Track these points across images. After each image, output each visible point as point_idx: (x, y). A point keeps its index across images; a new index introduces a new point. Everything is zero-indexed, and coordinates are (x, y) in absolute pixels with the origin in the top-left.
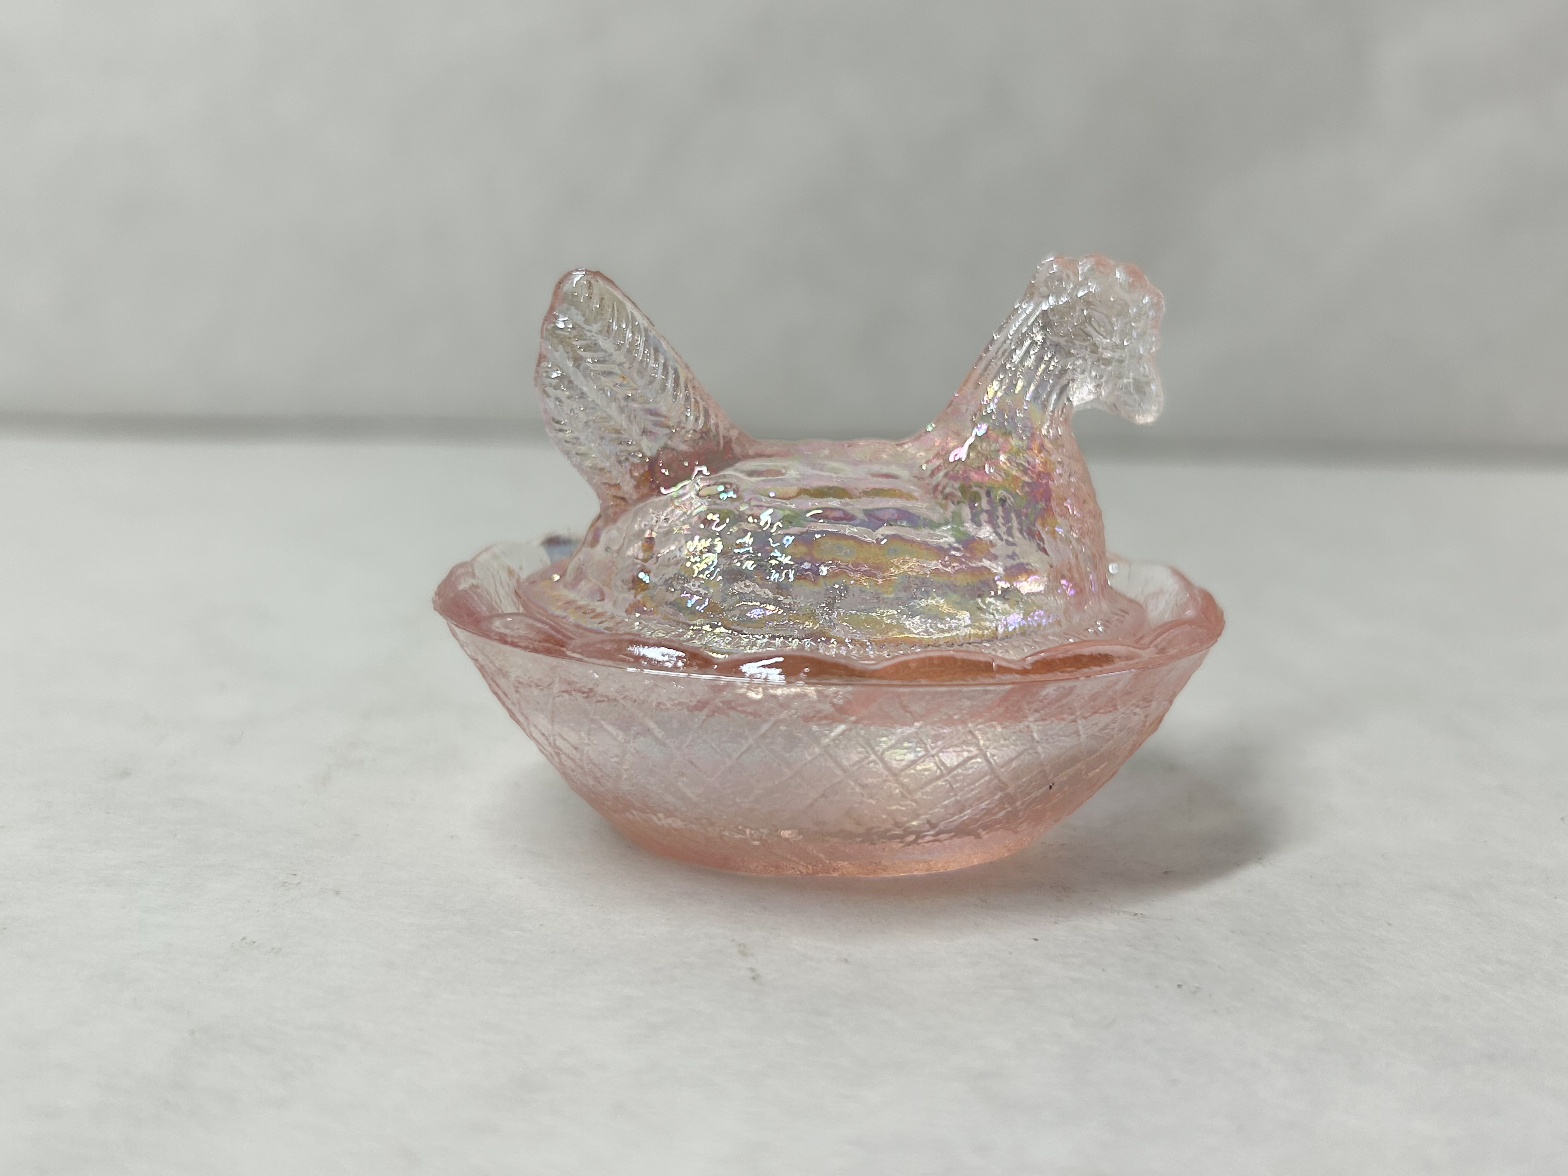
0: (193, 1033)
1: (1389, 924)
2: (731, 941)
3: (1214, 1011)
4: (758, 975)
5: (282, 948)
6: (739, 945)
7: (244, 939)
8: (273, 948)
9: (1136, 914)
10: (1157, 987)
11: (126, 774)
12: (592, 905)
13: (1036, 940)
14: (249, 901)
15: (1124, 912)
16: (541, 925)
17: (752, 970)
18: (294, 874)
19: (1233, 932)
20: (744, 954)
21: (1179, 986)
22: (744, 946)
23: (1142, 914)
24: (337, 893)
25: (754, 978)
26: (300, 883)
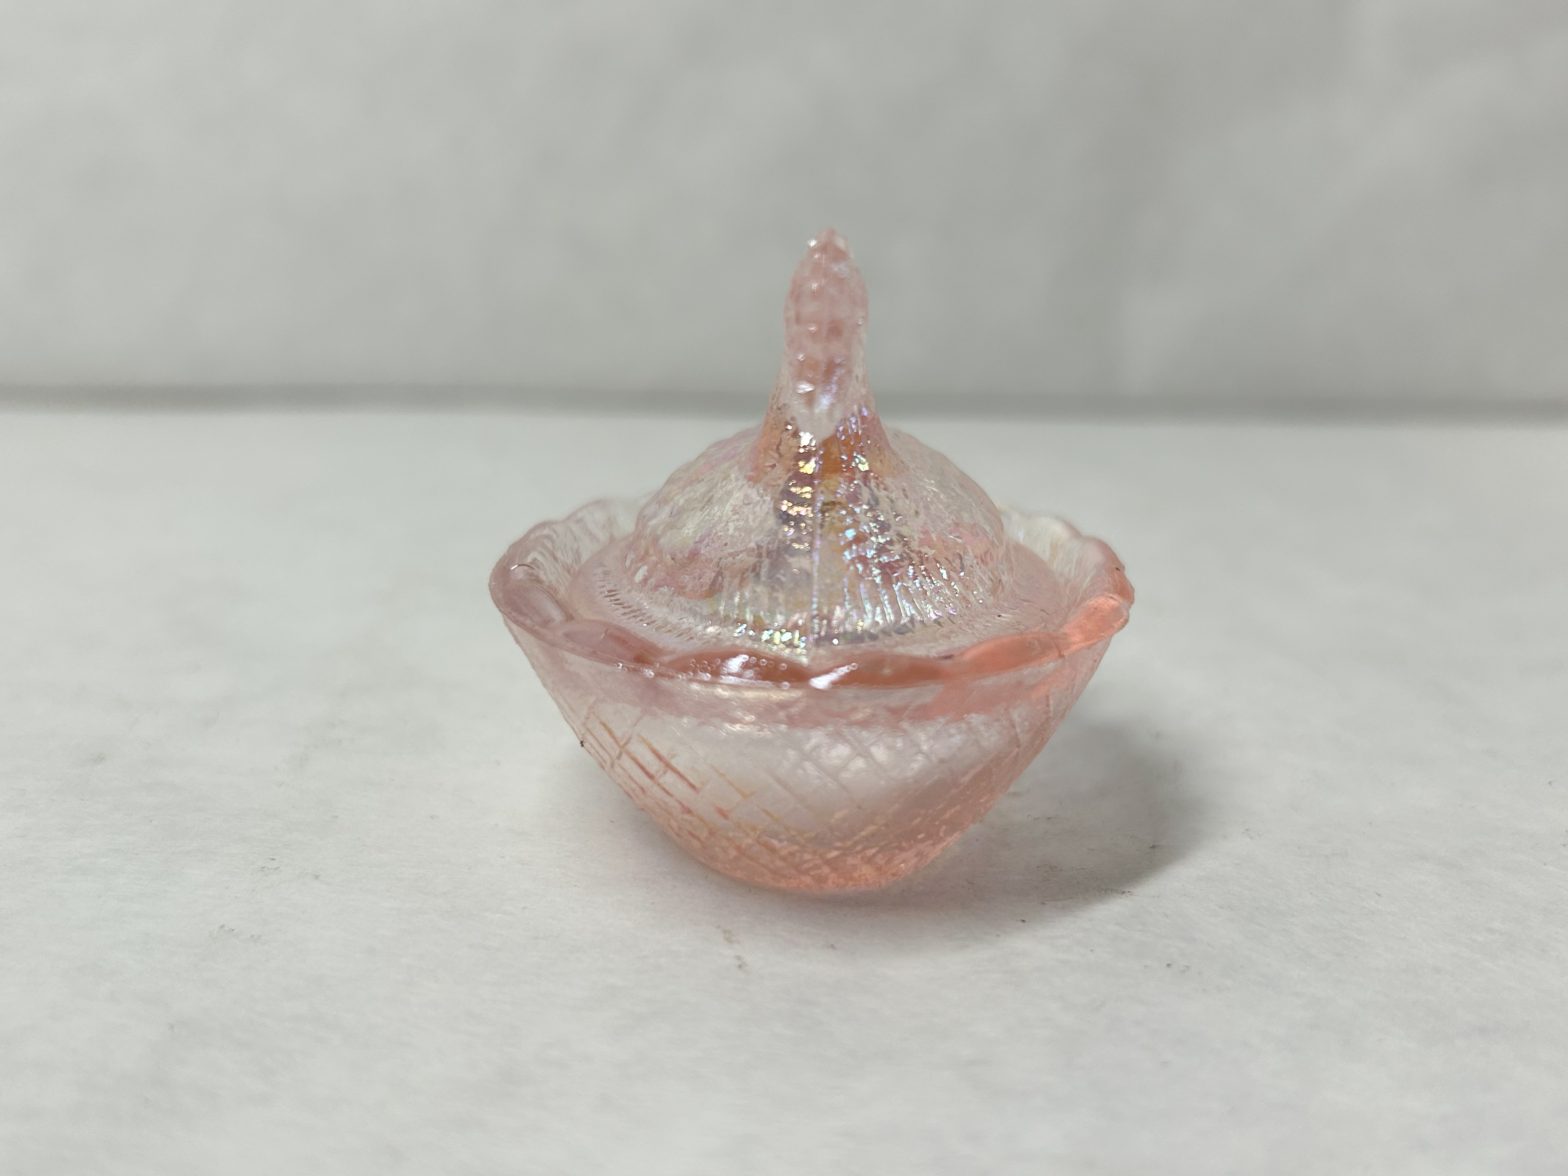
0: (172, 1027)
1: (1379, 895)
2: (716, 927)
3: (1204, 990)
4: (745, 963)
5: (261, 936)
6: (725, 931)
7: (222, 926)
8: (253, 936)
9: (1124, 892)
10: (1146, 966)
11: (100, 759)
12: (576, 885)
14: (227, 888)
16: (525, 908)
17: (738, 958)
18: (273, 859)
20: (729, 941)
21: (1169, 965)
22: (730, 932)
23: (1130, 892)
24: (317, 877)
25: (740, 967)
26: (279, 868)
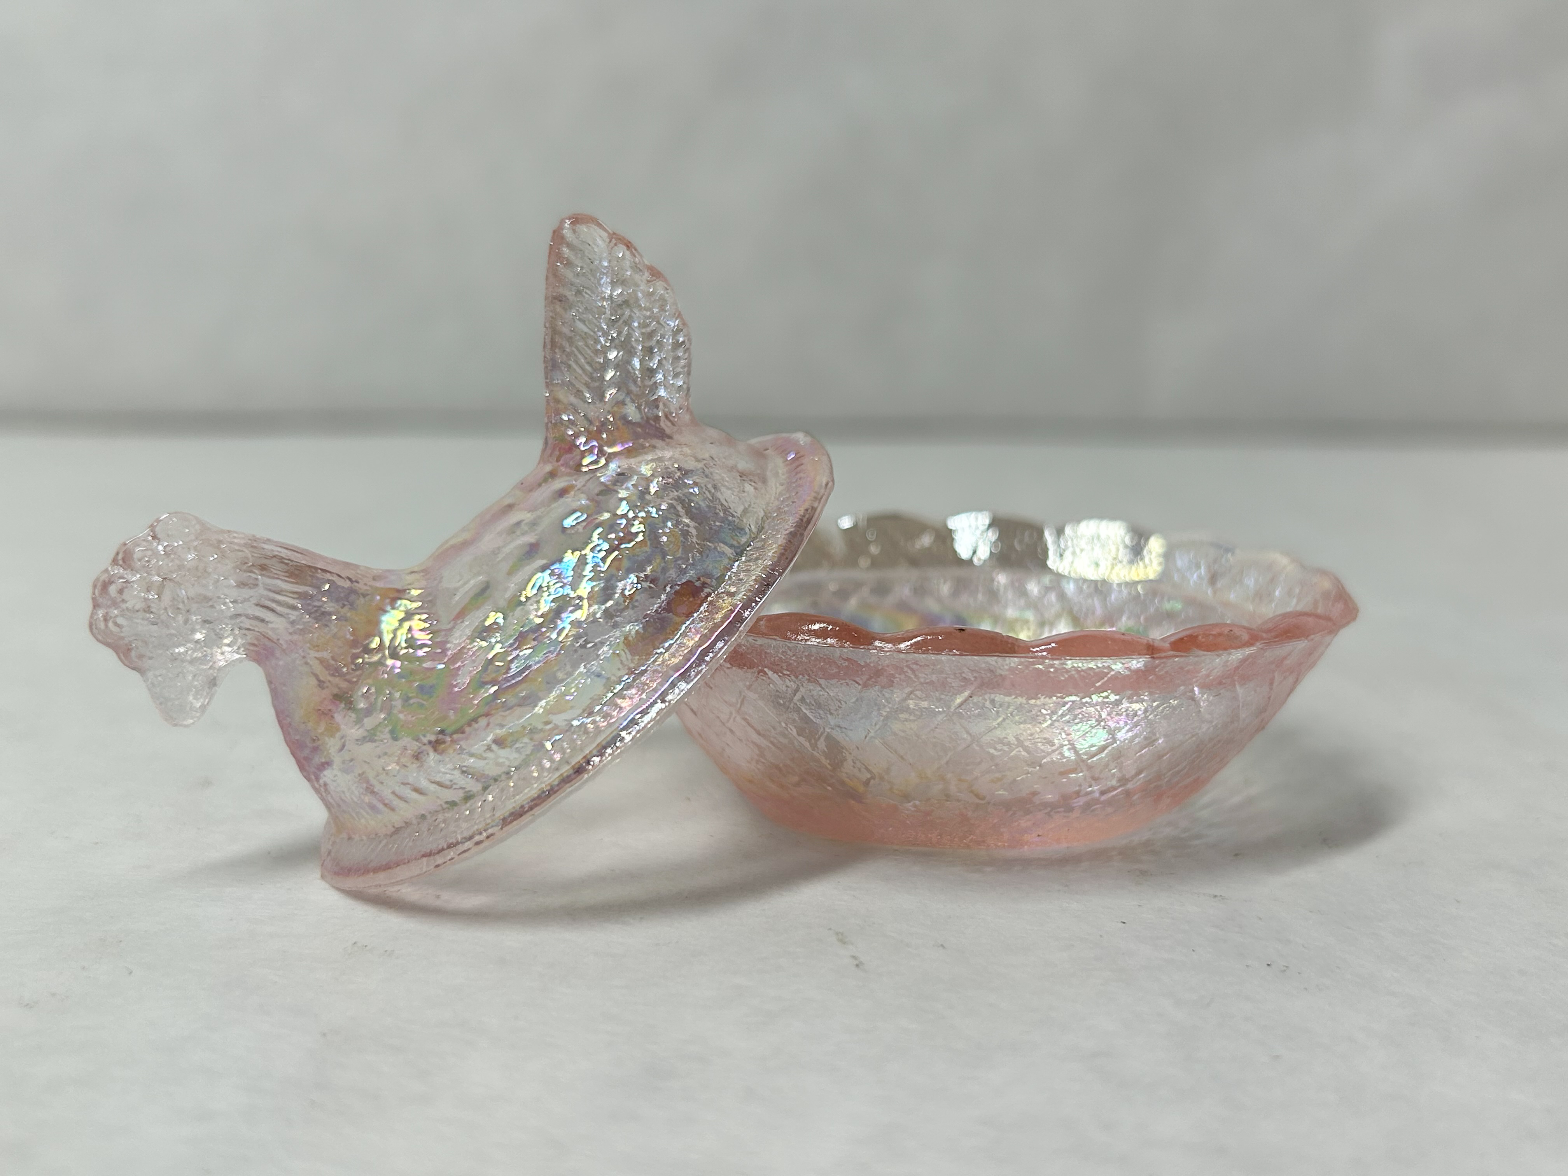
0: (324, 1035)
1: (1458, 901)
2: (828, 930)
3: (1306, 989)
4: (861, 963)
5: (394, 951)
6: (837, 934)
7: (355, 943)
8: (386, 951)
9: (1215, 896)
10: (1247, 966)
13: (1124, 923)
15: (1204, 894)
17: (854, 957)
19: (1311, 912)
20: (843, 940)
21: (1269, 965)
22: (842, 934)
23: (1221, 896)
24: (438, 896)
25: (857, 965)
